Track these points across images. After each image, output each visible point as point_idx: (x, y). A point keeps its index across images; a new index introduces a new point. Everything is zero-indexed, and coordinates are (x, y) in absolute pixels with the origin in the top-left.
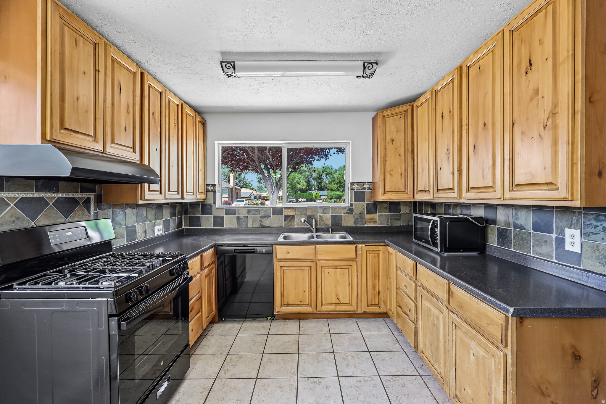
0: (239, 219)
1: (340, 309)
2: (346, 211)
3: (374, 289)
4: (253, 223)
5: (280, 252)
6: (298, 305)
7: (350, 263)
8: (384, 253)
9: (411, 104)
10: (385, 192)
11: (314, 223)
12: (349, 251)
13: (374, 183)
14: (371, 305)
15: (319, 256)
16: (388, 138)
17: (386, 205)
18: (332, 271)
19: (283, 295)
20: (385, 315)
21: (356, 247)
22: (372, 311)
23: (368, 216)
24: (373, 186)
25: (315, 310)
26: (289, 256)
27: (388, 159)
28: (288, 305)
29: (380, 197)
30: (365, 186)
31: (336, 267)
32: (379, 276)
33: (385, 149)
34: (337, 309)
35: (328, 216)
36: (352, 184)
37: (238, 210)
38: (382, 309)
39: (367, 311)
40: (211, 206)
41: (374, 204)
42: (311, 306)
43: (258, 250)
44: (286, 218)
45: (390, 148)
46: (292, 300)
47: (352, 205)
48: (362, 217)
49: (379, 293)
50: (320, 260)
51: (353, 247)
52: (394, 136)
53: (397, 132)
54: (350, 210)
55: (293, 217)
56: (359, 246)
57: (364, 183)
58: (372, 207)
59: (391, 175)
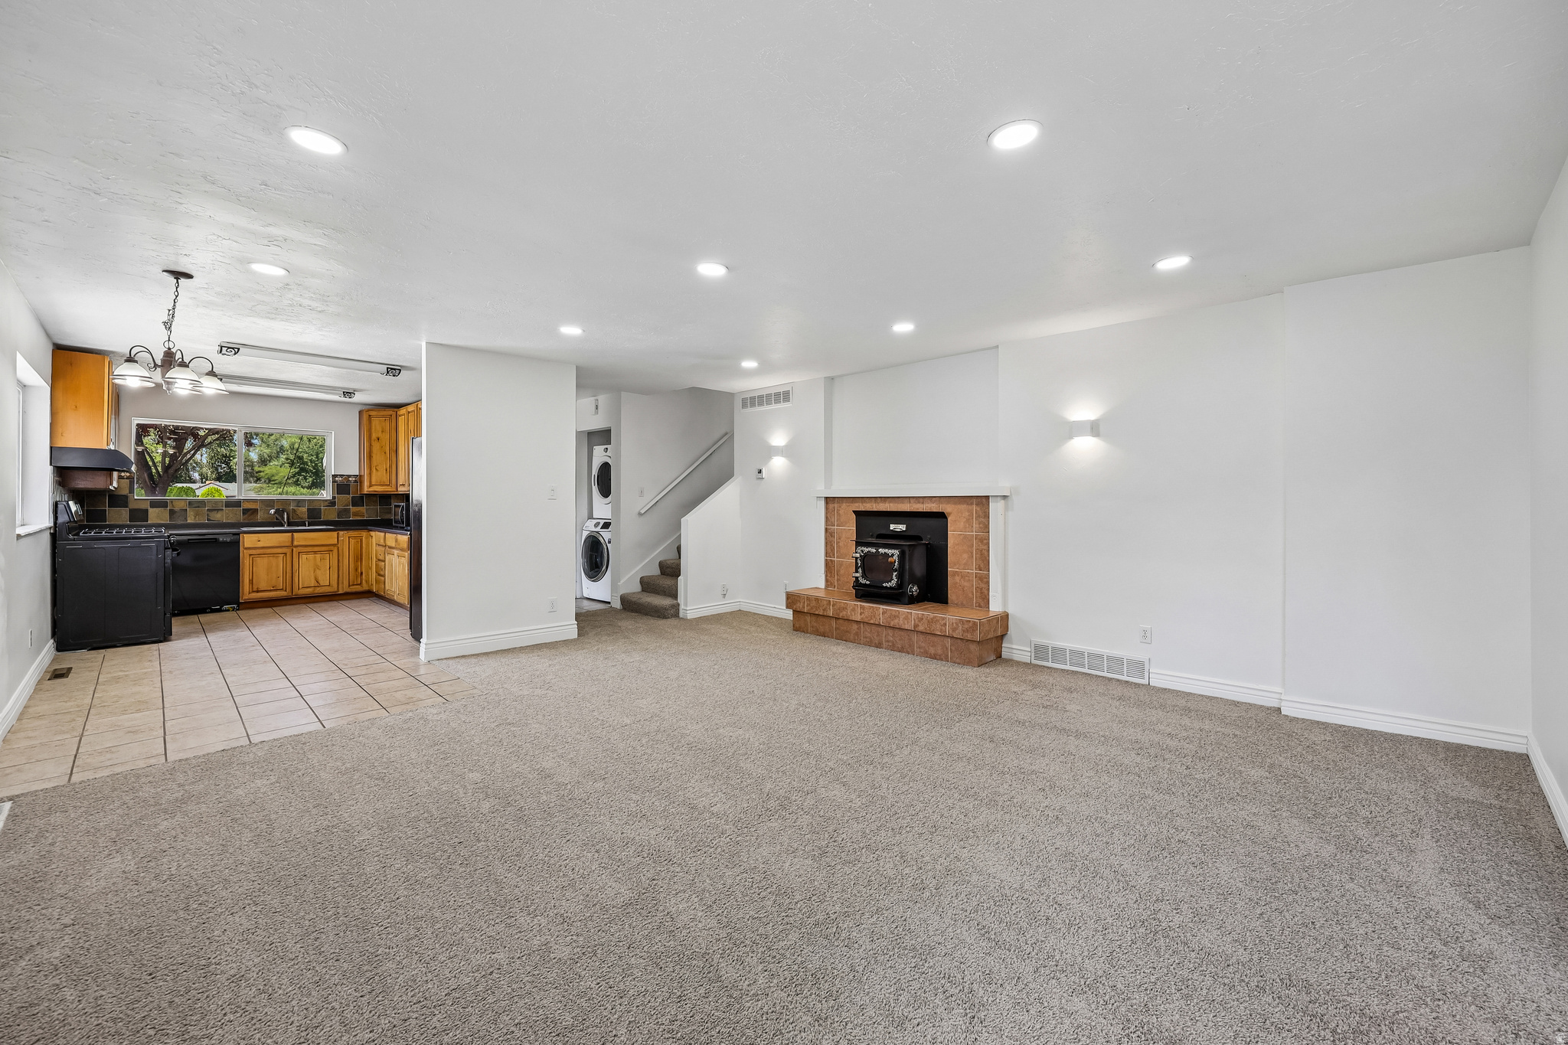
0: (172, 512)
1: (319, 590)
2: (326, 504)
3: (356, 570)
4: (195, 517)
5: (248, 541)
6: (271, 590)
7: (332, 548)
8: (367, 538)
9: (396, 410)
10: (371, 485)
11: (285, 516)
12: (330, 537)
13: (360, 476)
14: (353, 585)
15: (295, 543)
16: (374, 436)
17: (375, 498)
18: (311, 556)
19: (251, 582)
20: (369, 595)
21: (338, 534)
22: (354, 590)
23: (353, 509)
24: (359, 479)
25: (290, 594)
26: (260, 544)
27: (374, 456)
28: (258, 591)
29: (366, 490)
30: (350, 479)
31: (315, 553)
32: (361, 559)
33: (370, 445)
34: (316, 591)
35: (304, 509)
36: (334, 476)
37: (172, 502)
38: (365, 587)
39: (349, 590)
40: (126, 497)
41: (362, 497)
42: (286, 591)
43: (221, 539)
44: (245, 511)
45: (376, 446)
46: (263, 586)
47: (334, 498)
48: (347, 511)
49: (362, 573)
50: (297, 546)
51: (335, 533)
52: (380, 435)
53: (382, 432)
54: (332, 503)
55: (255, 511)
56: (341, 533)
57: (349, 476)
58: (359, 500)
59: (376, 469)
